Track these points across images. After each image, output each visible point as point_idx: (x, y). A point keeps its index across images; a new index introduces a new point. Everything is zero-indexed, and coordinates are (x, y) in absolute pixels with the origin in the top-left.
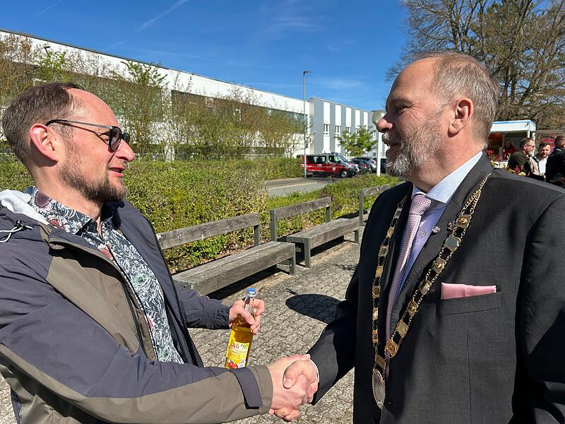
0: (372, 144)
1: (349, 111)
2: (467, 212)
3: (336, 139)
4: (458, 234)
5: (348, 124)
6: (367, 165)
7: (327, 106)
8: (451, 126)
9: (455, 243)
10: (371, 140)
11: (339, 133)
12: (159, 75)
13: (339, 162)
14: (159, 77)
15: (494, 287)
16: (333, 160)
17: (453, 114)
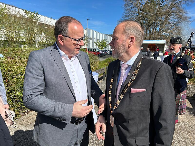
0: (107, 46)
1: (98, 34)
2: (137, 69)
3: (95, 43)
4: (135, 76)
5: (98, 38)
6: (106, 53)
7: (91, 32)
8: (129, 45)
9: (134, 78)
10: (106, 44)
11: (95, 41)
12: (37, 16)
13: (98, 51)
14: (37, 17)
15: (145, 89)
16: (96, 50)
17: (130, 41)
